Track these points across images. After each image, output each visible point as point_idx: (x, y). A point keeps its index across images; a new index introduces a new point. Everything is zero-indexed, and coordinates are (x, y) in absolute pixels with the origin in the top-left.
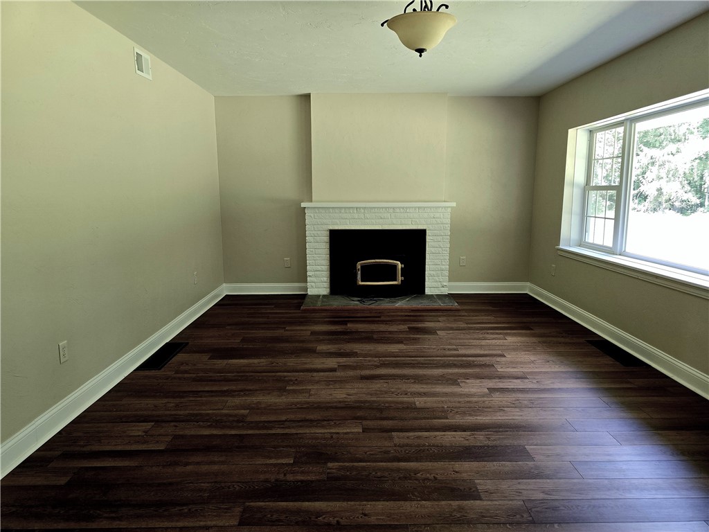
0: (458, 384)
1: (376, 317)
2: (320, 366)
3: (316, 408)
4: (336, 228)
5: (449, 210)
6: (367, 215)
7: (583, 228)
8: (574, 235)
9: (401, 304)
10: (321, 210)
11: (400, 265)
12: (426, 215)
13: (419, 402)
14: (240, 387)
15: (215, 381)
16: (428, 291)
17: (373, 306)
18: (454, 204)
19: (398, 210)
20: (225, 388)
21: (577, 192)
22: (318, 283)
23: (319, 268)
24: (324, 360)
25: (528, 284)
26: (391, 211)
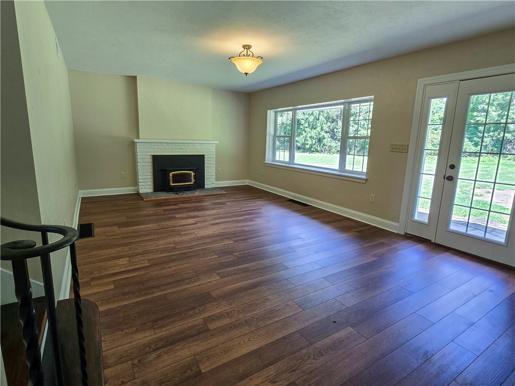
0: (254, 221)
1: (188, 201)
2: (186, 223)
3: (204, 238)
4: (156, 154)
5: (215, 145)
6: (173, 147)
7: (274, 155)
8: (271, 157)
9: (197, 193)
10: (146, 144)
11: (193, 174)
12: (204, 147)
13: (246, 229)
14: (155, 237)
15: (135, 237)
16: (206, 187)
17: (184, 196)
18: (217, 142)
19: (190, 145)
20: (148, 238)
21: (271, 138)
22: (146, 185)
23: (146, 177)
24: (186, 220)
25: (248, 180)
26: (186, 145)
